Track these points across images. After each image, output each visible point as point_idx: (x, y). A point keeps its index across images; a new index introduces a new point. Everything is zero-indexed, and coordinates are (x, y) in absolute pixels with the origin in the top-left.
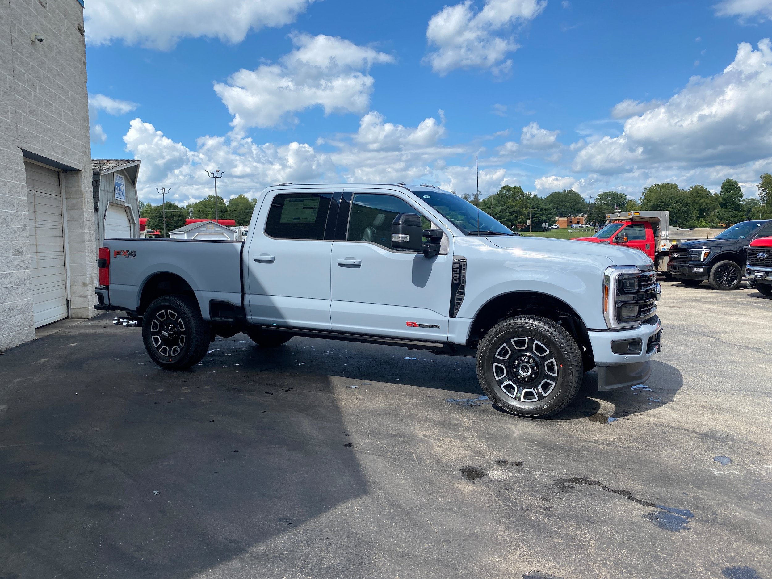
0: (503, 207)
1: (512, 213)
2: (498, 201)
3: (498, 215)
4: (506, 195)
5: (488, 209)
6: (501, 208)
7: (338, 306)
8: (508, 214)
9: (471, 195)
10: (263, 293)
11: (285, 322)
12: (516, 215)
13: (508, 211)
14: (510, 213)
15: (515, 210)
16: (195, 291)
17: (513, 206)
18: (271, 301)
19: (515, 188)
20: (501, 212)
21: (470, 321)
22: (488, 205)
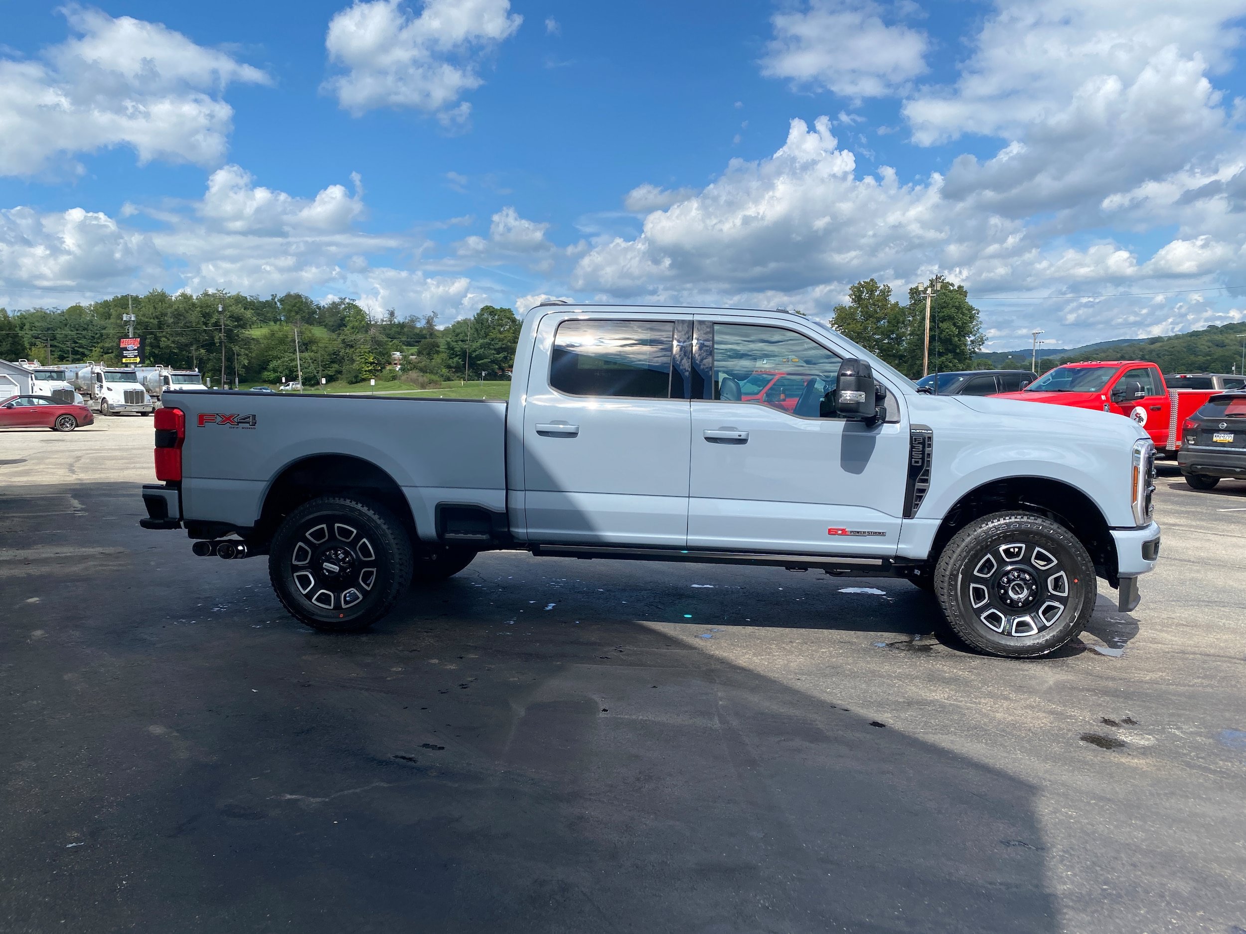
0: (485, 341)
1: (499, 351)
2: (477, 330)
3: (477, 353)
4: (487, 320)
5: (460, 343)
6: (481, 341)
7: (701, 507)
8: (493, 352)
10: (552, 486)
11: (596, 535)
12: (506, 353)
13: (492, 347)
14: (495, 349)
15: (504, 346)
16: (404, 490)
17: (501, 340)
18: (570, 502)
19: (502, 310)
20: (481, 348)
21: (938, 522)
22: (461, 336)
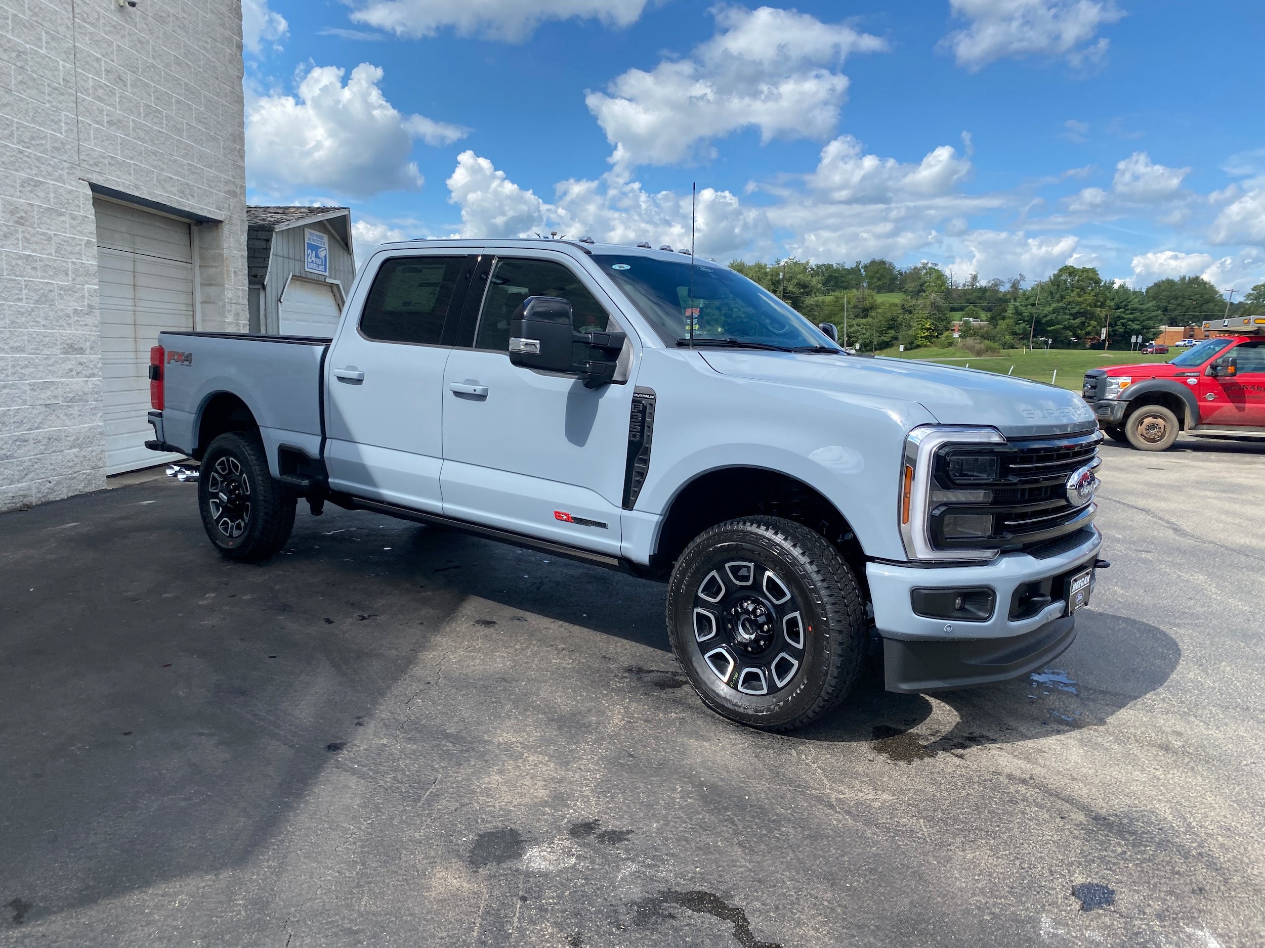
0: (1059, 305)
1: (1075, 316)
2: (1051, 293)
3: (1048, 318)
4: (1065, 281)
5: (1029, 307)
6: (1055, 305)
8: (1068, 317)
9: (1006, 281)
12: (1083, 319)
13: (1067, 311)
14: (1071, 314)
15: (1082, 310)
17: (1078, 304)
19: (1085, 270)
20: (1054, 313)
22: (1032, 299)
